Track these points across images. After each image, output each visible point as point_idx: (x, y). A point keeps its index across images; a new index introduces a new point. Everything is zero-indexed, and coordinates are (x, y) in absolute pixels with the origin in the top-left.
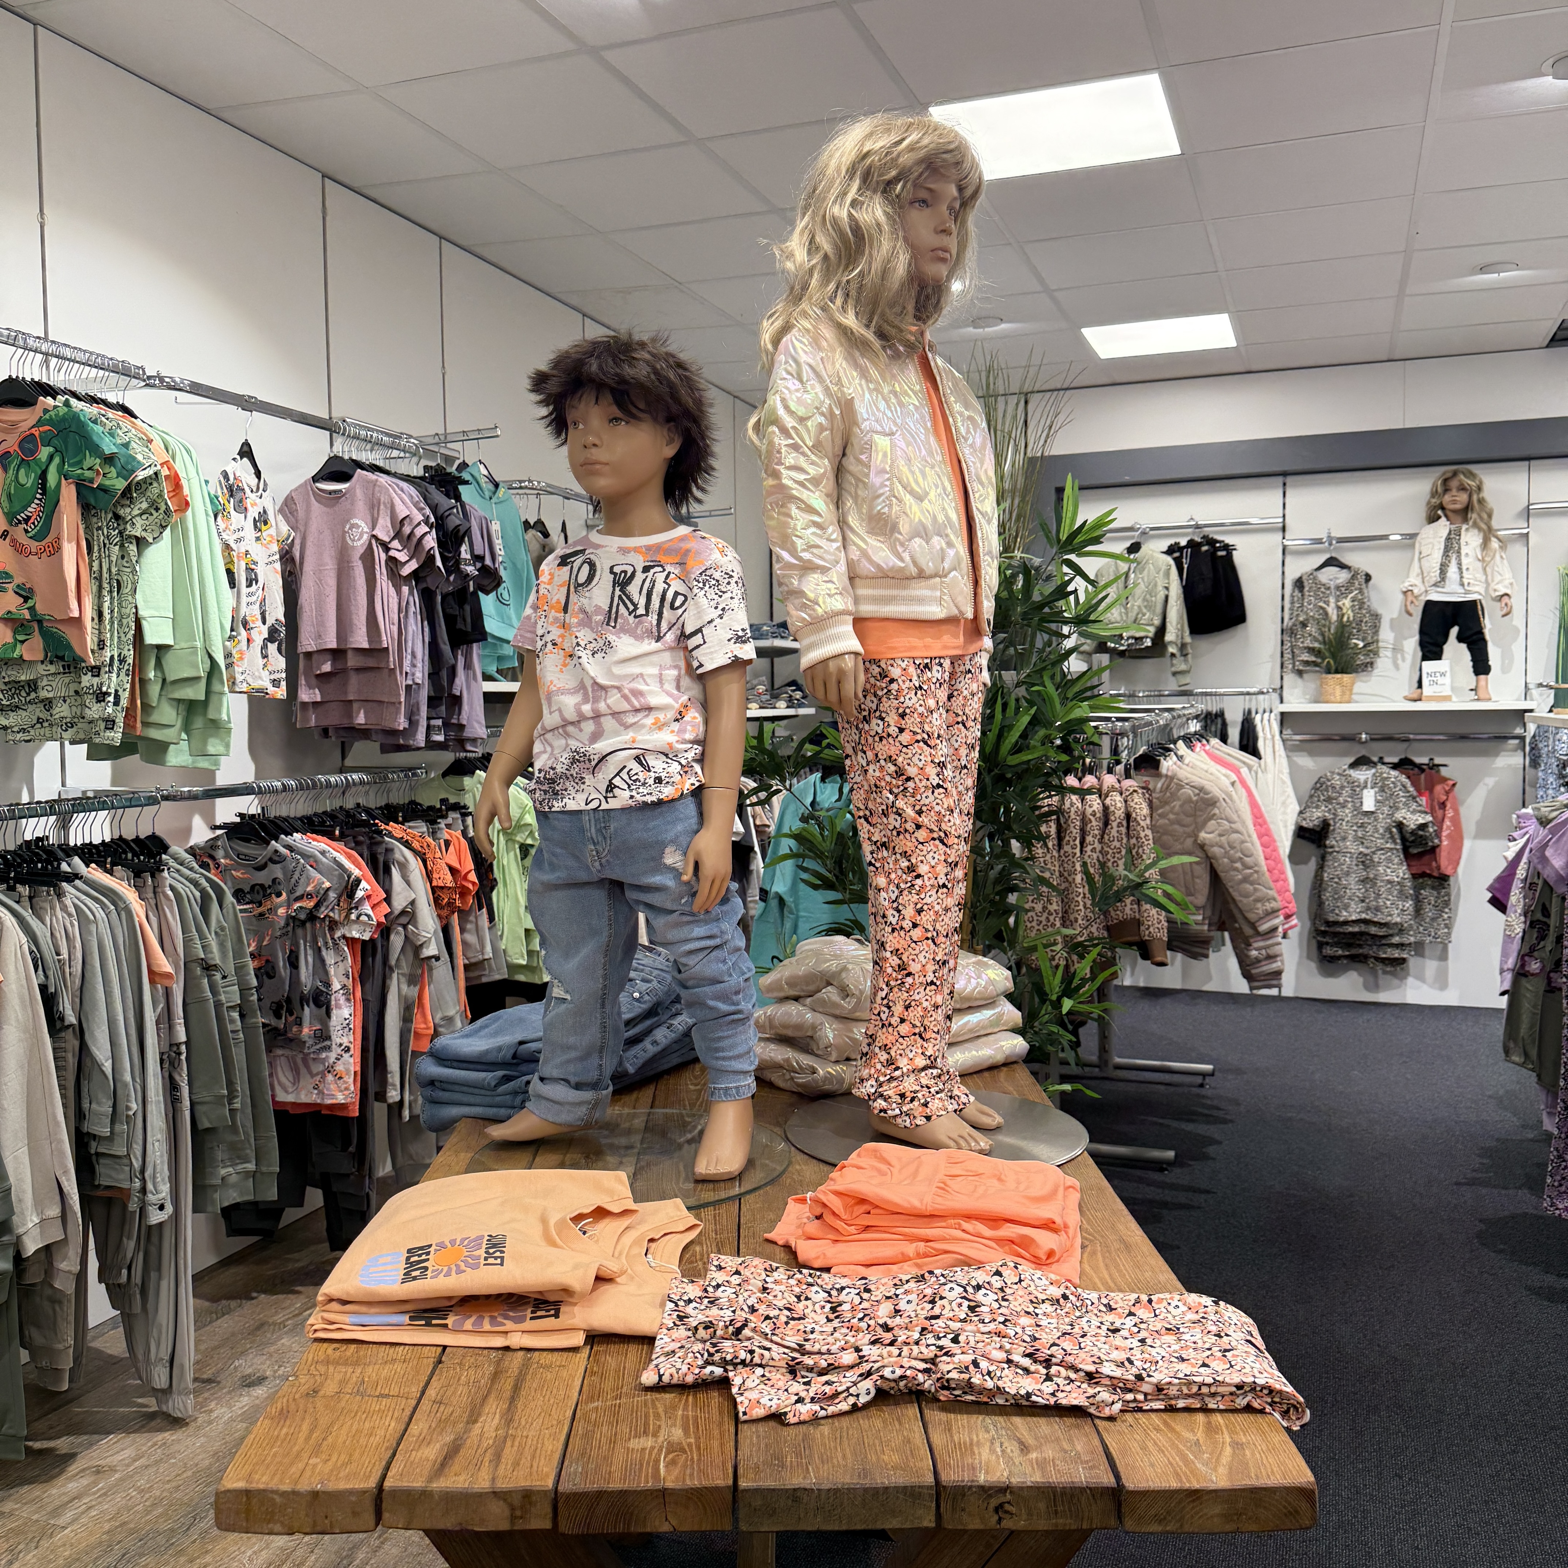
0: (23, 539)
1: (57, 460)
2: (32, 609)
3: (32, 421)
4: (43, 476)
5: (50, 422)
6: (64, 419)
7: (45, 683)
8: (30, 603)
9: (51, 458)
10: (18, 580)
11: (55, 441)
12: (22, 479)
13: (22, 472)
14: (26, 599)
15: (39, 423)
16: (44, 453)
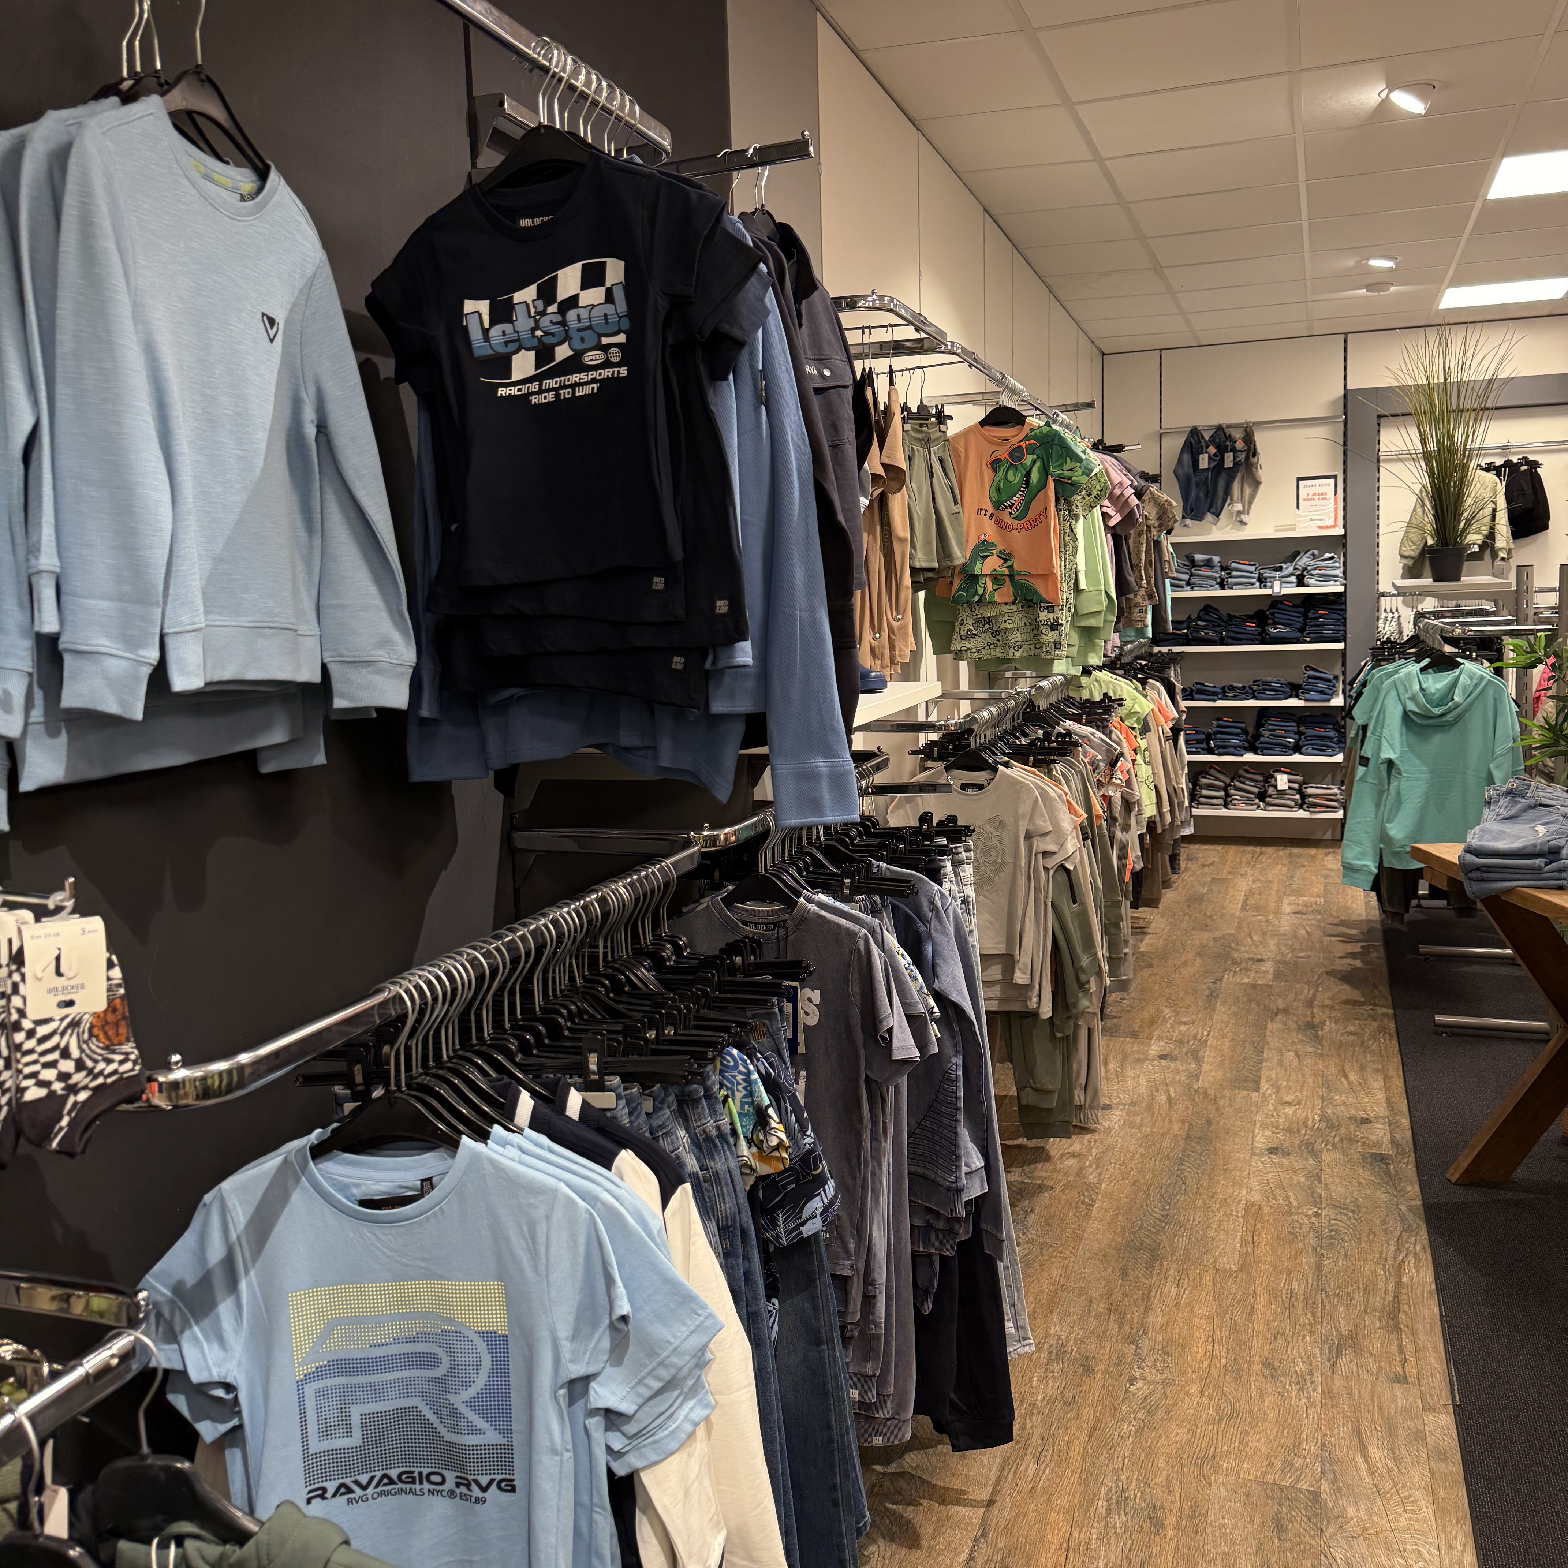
0: (1007, 519)
1: (1038, 464)
2: (1010, 568)
3: (1022, 436)
4: (1028, 474)
5: (1035, 437)
6: (1047, 435)
7: (1006, 618)
8: (1009, 563)
9: (1034, 462)
10: (1000, 548)
11: (1037, 451)
12: (1011, 476)
13: (1011, 473)
14: (1006, 561)
15: (1027, 438)
16: (1029, 459)
